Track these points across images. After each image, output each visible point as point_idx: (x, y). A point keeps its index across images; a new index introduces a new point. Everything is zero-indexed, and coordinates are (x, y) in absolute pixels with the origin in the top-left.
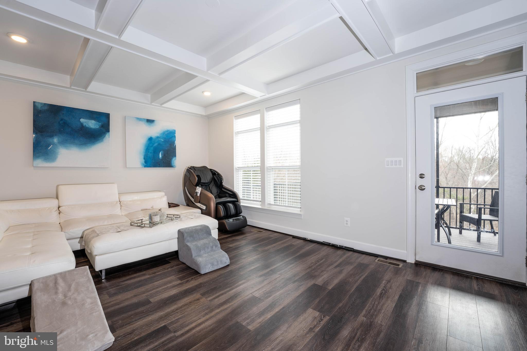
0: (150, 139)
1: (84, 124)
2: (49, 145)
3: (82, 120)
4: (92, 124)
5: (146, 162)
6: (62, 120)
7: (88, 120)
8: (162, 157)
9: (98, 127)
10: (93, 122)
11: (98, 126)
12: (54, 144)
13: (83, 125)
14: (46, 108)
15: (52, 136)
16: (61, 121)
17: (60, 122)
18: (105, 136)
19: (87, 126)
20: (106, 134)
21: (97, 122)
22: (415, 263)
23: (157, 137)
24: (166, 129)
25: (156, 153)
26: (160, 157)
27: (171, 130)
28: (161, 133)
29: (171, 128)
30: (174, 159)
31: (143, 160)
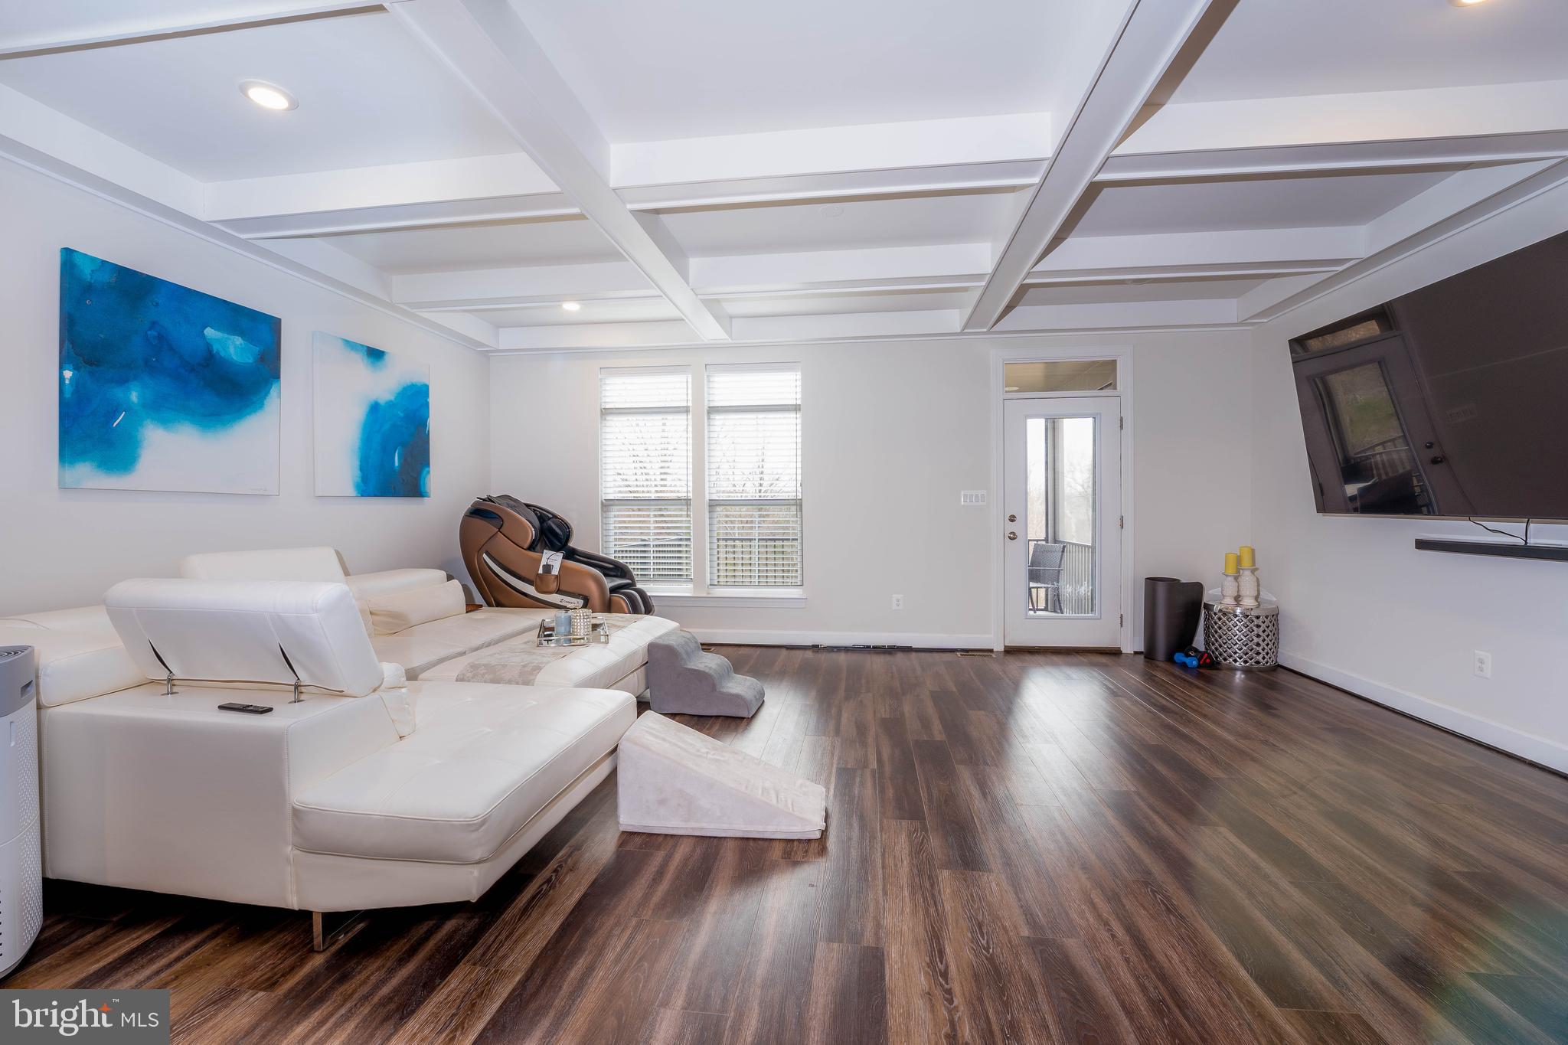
0: (375, 408)
1: (216, 347)
2: (114, 414)
3: (210, 332)
4: (234, 349)
5: (365, 479)
6: (154, 324)
7: (226, 335)
8: (402, 465)
9: (251, 360)
10: (238, 340)
11: (251, 357)
12: (129, 409)
13: (213, 351)
14: (106, 277)
15: (123, 381)
16: (150, 329)
17: (149, 333)
18: (269, 392)
19: (222, 354)
20: (272, 384)
21: (249, 344)
22: (1005, 651)
23: (391, 405)
24: (408, 382)
25: (386, 451)
26: (397, 464)
27: (419, 385)
28: (399, 394)
29: (419, 379)
30: (425, 472)
31: (358, 473)
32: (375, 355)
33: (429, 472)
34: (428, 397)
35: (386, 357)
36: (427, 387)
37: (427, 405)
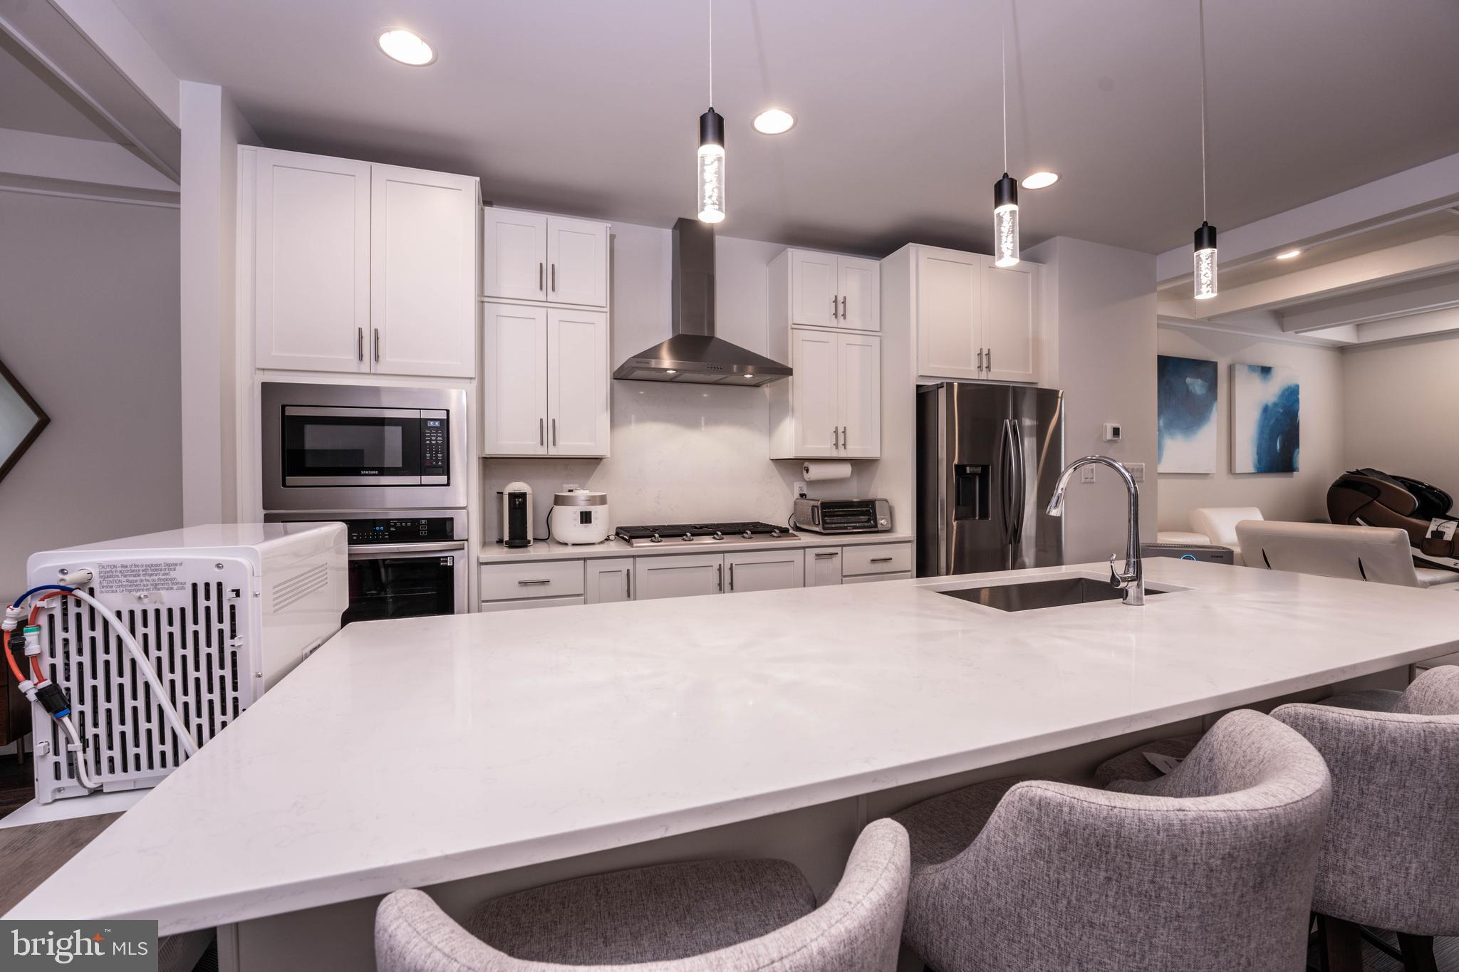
0: (1265, 409)
1: (1190, 388)
3: (1188, 380)
4: (1198, 387)
5: (1260, 462)
7: (1194, 380)
8: (1281, 449)
9: (1205, 392)
10: (1200, 381)
11: (1204, 390)
13: (1189, 390)
18: (1212, 409)
19: (1193, 391)
20: (1214, 404)
21: (1204, 382)
23: (1275, 405)
24: (1286, 387)
25: (1272, 440)
26: (1278, 448)
27: (1293, 386)
28: (1280, 396)
29: (1292, 382)
30: (1296, 452)
31: (1256, 456)
32: (1266, 371)
33: (1299, 452)
34: (1298, 394)
35: (1273, 370)
36: (1298, 386)
37: (1297, 401)
